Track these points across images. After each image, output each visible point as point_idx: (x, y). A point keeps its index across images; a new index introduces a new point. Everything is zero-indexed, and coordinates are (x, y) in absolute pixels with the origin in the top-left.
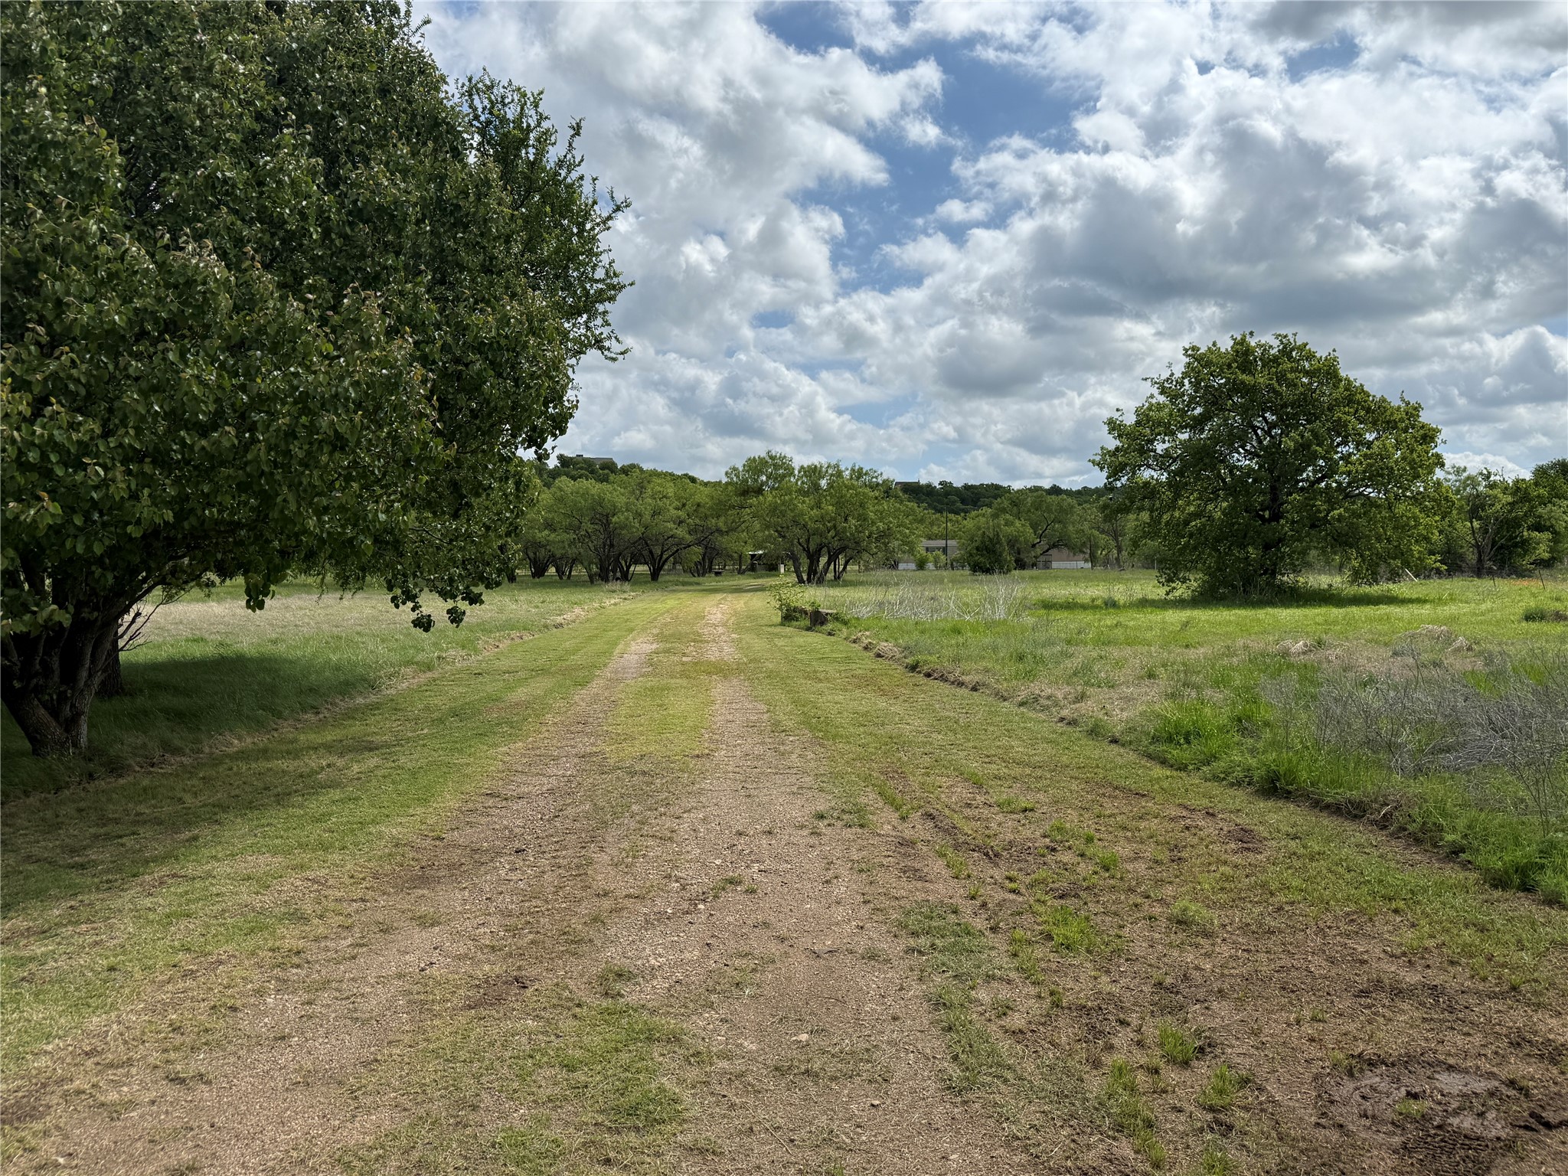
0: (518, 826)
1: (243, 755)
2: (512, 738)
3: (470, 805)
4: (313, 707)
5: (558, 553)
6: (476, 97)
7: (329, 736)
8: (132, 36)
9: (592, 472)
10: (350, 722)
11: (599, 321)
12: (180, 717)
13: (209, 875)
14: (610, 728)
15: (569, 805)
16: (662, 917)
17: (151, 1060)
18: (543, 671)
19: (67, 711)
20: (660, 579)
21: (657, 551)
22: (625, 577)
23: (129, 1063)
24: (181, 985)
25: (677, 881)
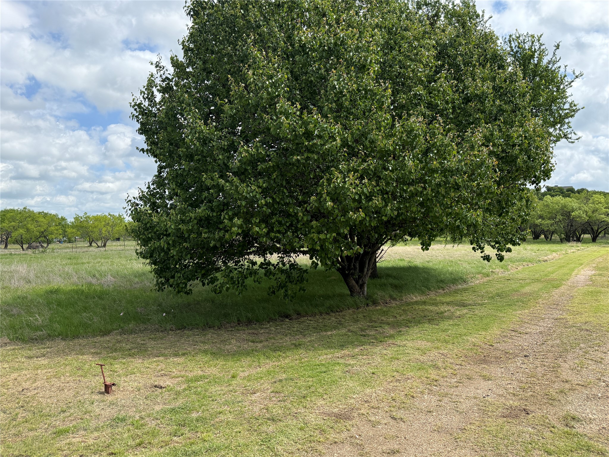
0: (525, 346)
1: (417, 303)
2: (523, 308)
3: (505, 334)
4: (442, 288)
5: (546, 229)
6: (512, 42)
7: (448, 299)
8: (386, 49)
9: (562, 193)
10: (456, 294)
11: (566, 126)
12: (396, 287)
13: (405, 346)
14: (570, 308)
15: (549, 339)
16: (595, 396)
17: (385, 409)
18: (538, 280)
19: (361, 282)
20: (597, 241)
21: (596, 228)
22: (578, 240)
23: (378, 408)
24: (395, 384)
25: (604, 382)
